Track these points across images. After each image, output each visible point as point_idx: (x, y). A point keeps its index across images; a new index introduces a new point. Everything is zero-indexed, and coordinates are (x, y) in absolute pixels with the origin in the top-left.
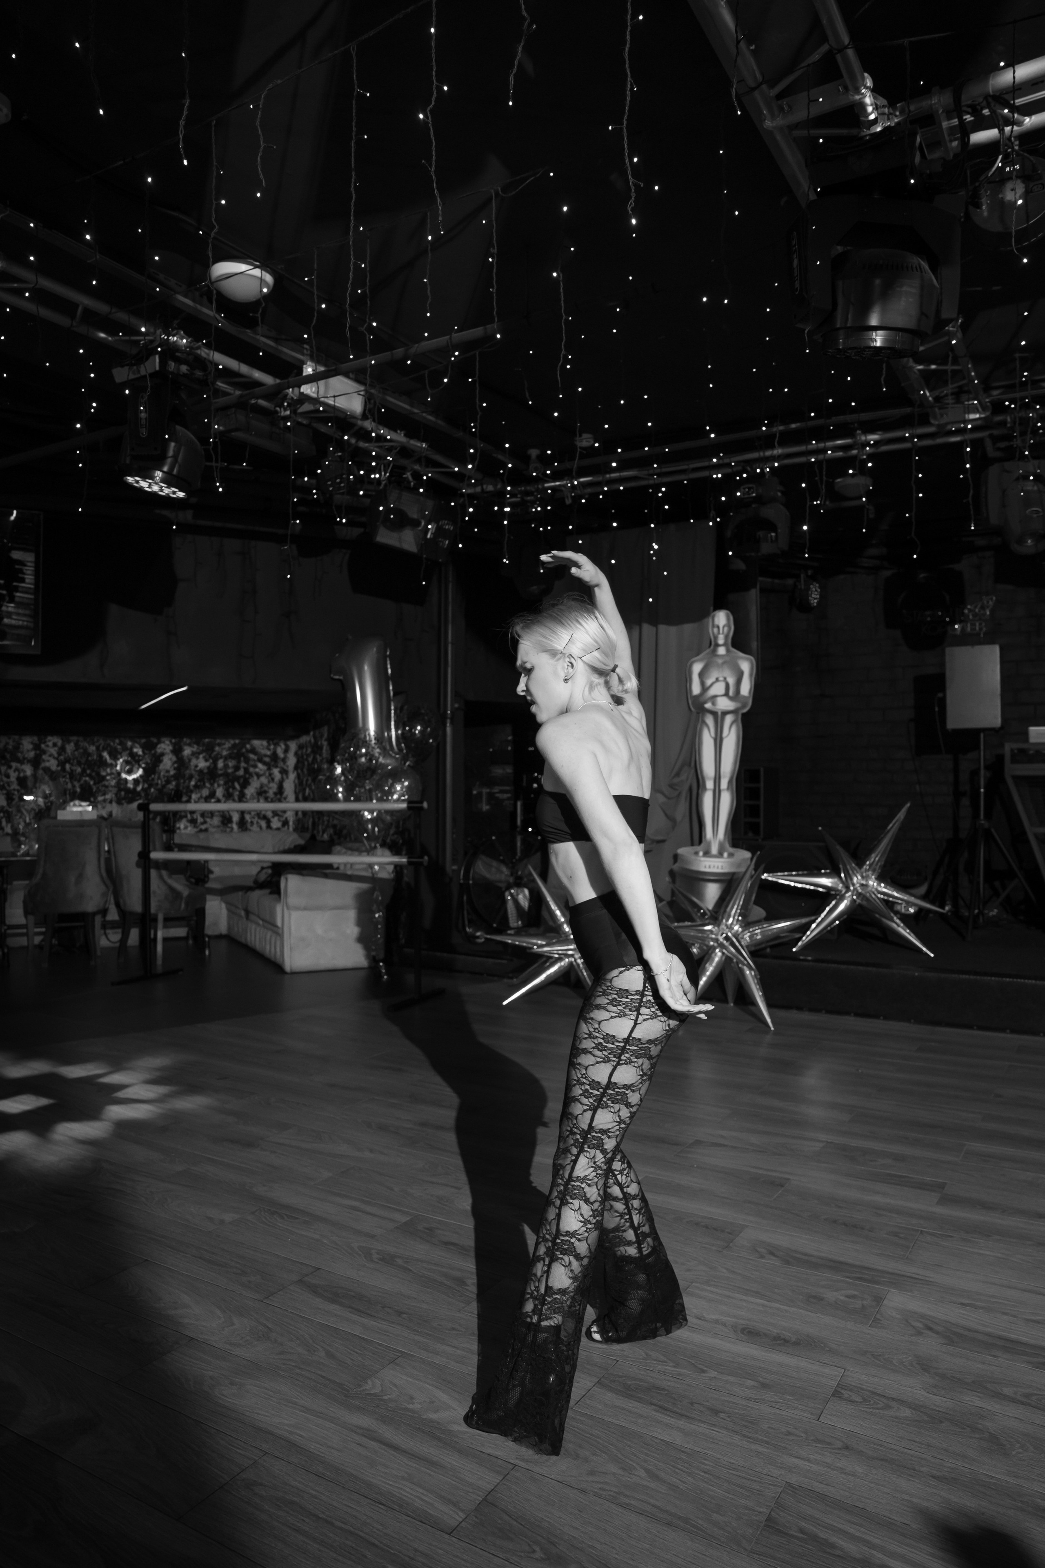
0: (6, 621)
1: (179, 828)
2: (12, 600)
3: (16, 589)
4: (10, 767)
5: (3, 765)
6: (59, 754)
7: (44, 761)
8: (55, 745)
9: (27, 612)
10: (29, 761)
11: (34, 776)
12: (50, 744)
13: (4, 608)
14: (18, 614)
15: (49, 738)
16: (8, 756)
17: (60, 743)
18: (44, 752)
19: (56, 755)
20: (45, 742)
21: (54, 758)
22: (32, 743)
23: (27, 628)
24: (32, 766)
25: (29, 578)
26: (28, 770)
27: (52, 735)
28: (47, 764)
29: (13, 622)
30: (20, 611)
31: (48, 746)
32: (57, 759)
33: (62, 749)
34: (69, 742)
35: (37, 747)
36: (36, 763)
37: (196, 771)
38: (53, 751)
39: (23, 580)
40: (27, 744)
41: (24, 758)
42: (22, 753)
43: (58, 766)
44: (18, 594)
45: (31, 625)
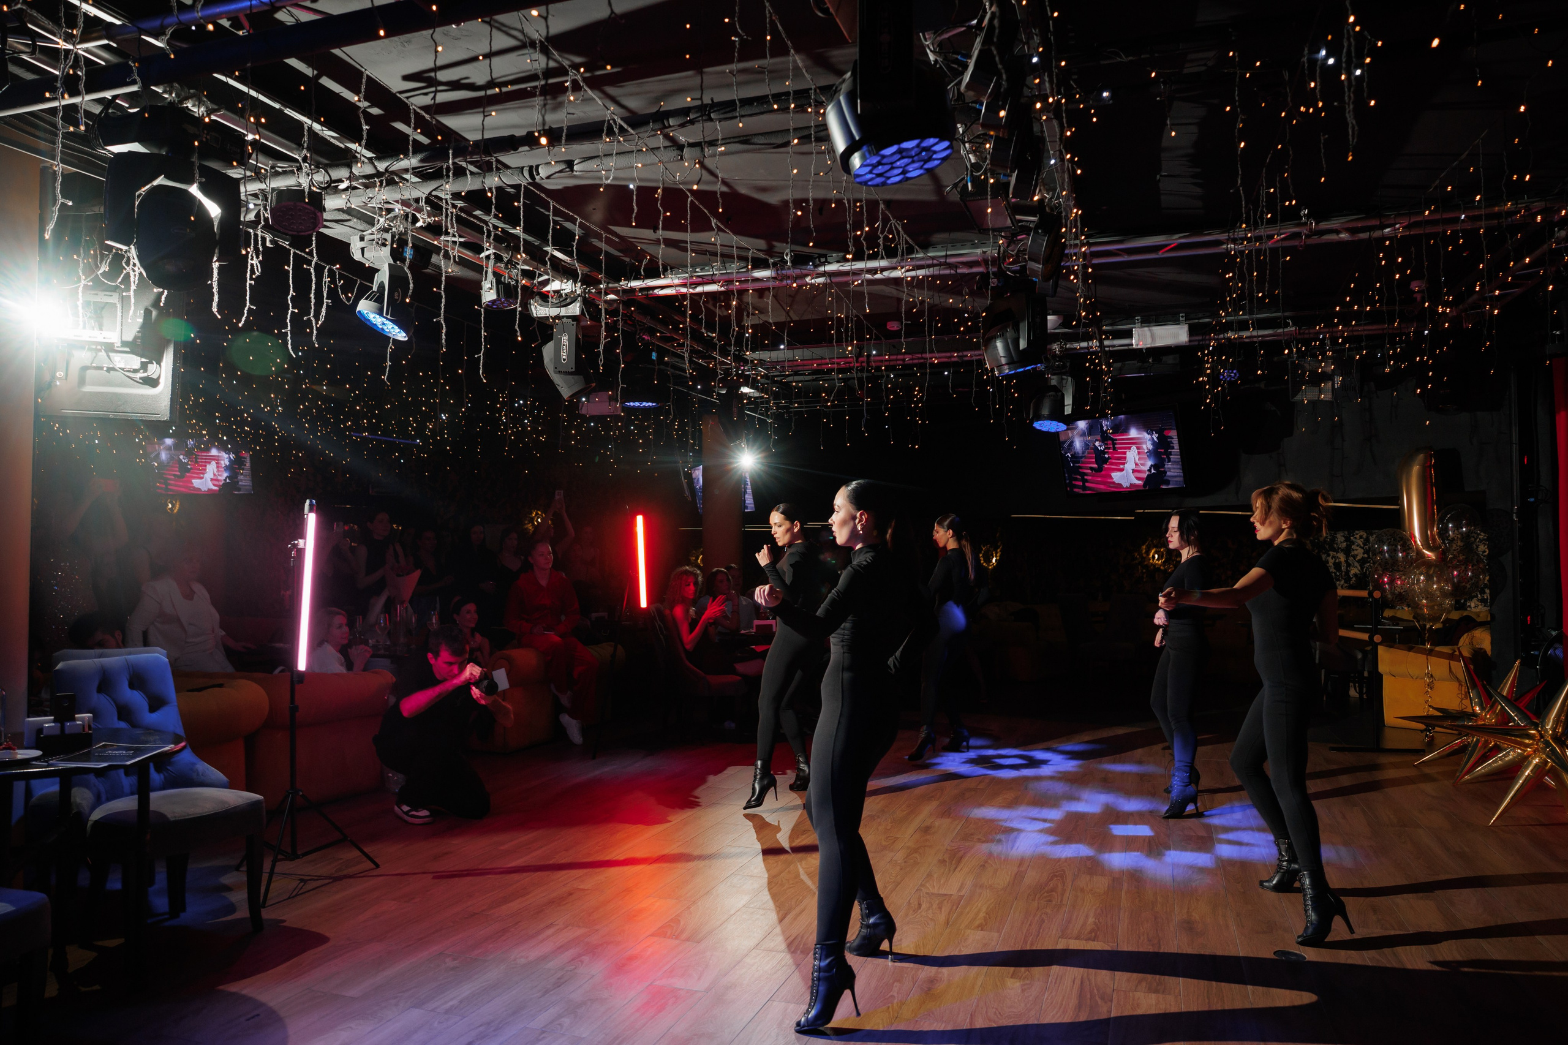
0: (1168, 473)
1: (1470, 606)
2: (1169, 461)
3: (1170, 453)
4: (1329, 555)
5: (1324, 554)
6: (1365, 544)
7: (1353, 550)
8: (1361, 537)
9: (1179, 467)
10: (1342, 550)
11: (1346, 561)
12: (1358, 536)
13: (1166, 466)
14: (1174, 468)
15: (1357, 532)
16: (1327, 547)
17: (1365, 536)
18: (1353, 543)
19: (1362, 546)
20: (1353, 536)
21: (1361, 547)
22: (1344, 536)
23: (1180, 476)
24: (1344, 554)
25: (1176, 446)
26: (1342, 557)
27: (1358, 530)
28: (1356, 552)
29: (1172, 474)
30: (1175, 466)
31: (1356, 538)
32: (1362, 548)
33: (1367, 541)
34: (1372, 534)
35: (1347, 539)
36: (1347, 551)
37: (1484, 556)
38: (1360, 542)
39: (1173, 448)
40: (1340, 537)
41: (1339, 548)
42: (1337, 544)
43: (1364, 554)
44: (1171, 457)
45: (1182, 474)
